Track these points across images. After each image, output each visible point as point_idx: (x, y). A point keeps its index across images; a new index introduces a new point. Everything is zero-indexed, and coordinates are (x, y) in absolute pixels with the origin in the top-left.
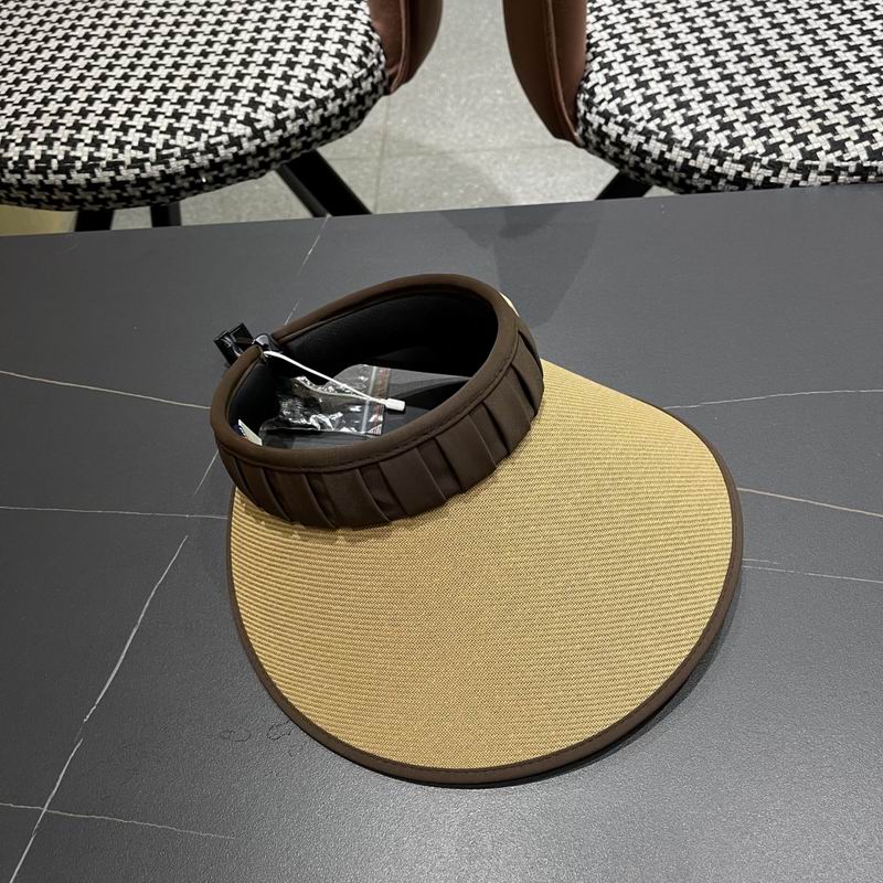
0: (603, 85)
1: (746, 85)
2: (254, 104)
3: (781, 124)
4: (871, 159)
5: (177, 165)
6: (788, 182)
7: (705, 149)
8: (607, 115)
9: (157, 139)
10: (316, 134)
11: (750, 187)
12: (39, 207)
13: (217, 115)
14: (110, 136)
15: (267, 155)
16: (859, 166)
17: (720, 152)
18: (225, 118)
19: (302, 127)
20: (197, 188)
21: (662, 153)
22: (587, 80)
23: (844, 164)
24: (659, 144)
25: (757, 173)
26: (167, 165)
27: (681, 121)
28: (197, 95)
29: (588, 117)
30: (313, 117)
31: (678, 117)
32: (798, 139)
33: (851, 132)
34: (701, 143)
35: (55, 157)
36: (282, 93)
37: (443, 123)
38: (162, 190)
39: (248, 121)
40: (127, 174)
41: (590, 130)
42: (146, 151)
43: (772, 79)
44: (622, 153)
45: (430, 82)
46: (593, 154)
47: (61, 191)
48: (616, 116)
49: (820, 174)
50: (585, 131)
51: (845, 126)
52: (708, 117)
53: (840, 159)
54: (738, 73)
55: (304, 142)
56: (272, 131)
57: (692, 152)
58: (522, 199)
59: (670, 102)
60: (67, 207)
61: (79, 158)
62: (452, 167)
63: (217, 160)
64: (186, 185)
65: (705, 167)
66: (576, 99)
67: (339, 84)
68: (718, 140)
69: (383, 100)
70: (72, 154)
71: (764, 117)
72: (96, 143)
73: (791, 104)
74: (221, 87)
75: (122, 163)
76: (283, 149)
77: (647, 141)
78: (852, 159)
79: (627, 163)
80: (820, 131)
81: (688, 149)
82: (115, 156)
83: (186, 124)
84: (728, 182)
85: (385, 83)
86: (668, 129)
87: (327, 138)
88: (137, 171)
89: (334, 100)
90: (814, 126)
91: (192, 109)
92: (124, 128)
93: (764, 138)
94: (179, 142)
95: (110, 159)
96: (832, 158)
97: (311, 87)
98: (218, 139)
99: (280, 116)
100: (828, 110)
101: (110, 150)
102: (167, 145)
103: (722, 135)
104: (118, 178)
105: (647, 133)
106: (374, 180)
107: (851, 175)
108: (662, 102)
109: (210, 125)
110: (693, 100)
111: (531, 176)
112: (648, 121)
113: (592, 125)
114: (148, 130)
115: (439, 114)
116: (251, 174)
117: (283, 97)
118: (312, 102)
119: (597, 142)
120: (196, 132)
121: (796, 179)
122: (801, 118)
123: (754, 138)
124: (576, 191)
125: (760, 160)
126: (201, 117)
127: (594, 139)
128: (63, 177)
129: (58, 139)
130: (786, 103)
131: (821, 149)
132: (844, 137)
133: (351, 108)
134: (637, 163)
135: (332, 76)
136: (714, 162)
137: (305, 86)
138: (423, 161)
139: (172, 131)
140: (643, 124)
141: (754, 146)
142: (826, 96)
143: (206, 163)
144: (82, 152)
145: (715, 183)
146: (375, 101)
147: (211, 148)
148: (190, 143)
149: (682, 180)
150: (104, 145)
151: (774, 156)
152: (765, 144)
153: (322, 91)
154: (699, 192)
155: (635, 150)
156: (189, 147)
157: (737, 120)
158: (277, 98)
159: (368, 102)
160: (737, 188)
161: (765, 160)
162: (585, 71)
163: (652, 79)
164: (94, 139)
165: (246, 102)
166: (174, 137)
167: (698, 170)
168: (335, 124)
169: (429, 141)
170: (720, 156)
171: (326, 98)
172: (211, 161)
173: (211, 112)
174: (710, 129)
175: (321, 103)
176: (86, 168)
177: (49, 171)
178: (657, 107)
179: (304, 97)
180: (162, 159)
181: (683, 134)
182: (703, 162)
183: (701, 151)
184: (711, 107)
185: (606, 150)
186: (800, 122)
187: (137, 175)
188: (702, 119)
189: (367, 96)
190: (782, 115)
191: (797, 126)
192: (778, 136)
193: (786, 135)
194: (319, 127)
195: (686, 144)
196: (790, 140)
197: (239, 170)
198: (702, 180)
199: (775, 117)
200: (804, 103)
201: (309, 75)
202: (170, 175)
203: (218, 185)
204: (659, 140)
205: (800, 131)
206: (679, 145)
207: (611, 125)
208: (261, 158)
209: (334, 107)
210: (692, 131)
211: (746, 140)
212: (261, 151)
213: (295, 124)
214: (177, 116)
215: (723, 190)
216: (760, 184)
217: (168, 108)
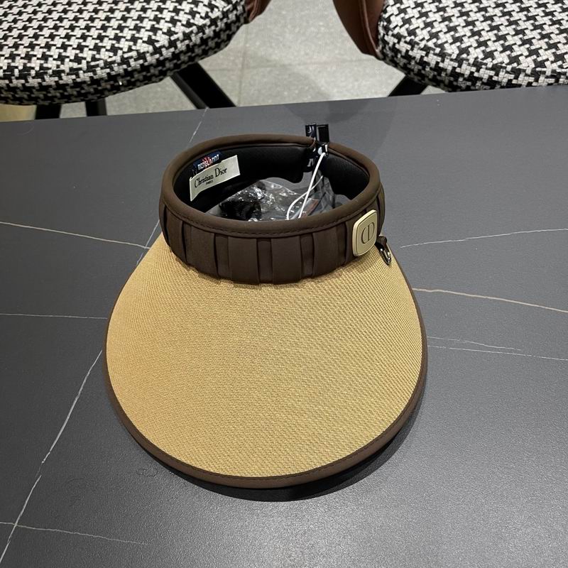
0: (396, 15)
1: (496, 15)
2: (154, 30)
3: (520, 43)
5: (101, 73)
6: (525, 83)
7: (468, 60)
8: (399, 37)
9: (87, 54)
10: (198, 51)
11: (498, 86)
12: (7, 103)
13: (129, 38)
14: (54, 52)
15: (164, 66)
17: (478, 62)
18: (134, 39)
19: (188, 46)
20: (116, 89)
21: (437, 63)
22: (385, 12)
23: (563, 70)
24: (435, 57)
25: (503, 77)
26: (95, 73)
27: (451, 41)
28: (114, 23)
29: (386, 38)
30: (195, 39)
31: (448, 37)
32: (532, 53)
34: (464, 56)
35: (17, 67)
36: (173, 21)
37: (284, 45)
38: (92, 90)
39: (150, 41)
40: (68, 79)
41: (387, 47)
42: (80, 63)
43: (514, 11)
44: (410, 64)
45: (276, 17)
46: (388, 64)
47: (22, 91)
48: (405, 37)
49: (547, 77)
50: (384, 48)
51: (564, 44)
52: (469, 37)
53: (561, 67)
54: (490, 6)
55: (190, 57)
56: (167, 48)
57: (458, 62)
58: (337, 97)
59: (443, 27)
60: (26, 102)
61: (33, 68)
62: (290, 75)
63: (129, 69)
64: (108, 87)
65: (467, 73)
66: (378, 25)
67: (213, 16)
68: (477, 53)
69: (244, 27)
70: (29, 65)
71: (508, 37)
72: (45, 57)
73: (527, 29)
74: (131, 18)
75: (63, 71)
76: (175, 61)
77: (427, 55)
79: (413, 70)
80: (547, 47)
81: (455, 60)
82: (58, 66)
83: (107, 43)
84: (483, 83)
85: (245, 15)
86: (441, 46)
87: (205, 54)
88: (74, 77)
89: (209, 26)
90: (543, 43)
91: (111, 33)
92: (64, 47)
93: (508, 52)
94: (102, 57)
95: (55, 69)
96: (555, 66)
97: (194, 17)
98: (130, 54)
99: (172, 38)
100: (552, 33)
101: (55, 62)
102: (94, 59)
103: (478, 50)
104: (61, 82)
105: (427, 49)
106: (238, 84)
108: (437, 27)
110: (459, 25)
111: (342, 82)
112: (428, 41)
113: (388, 44)
114: (80, 48)
115: (281, 39)
116: (154, 79)
117: (175, 25)
118: (194, 28)
119: (392, 57)
120: (114, 50)
121: (530, 81)
122: (534, 38)
123: (501, 52)
124: (373, 91)
125: (505, 68)
126: (117, 38)
127: (390, 54)
128: (23, 81)
129: (19, 55)
130: (523, 27)
131: (547, 60)
132: (563, 51)
133: (222, 33)
134: (419, 70)
135: (209, 10)
136: (474, 69)
137: (190, 17)
138: (270, 72)
139: (97, 48)
140: (424, 42)
141: (502, 58)
142: (551, 23)
143: (122, 71)
144: (35, 64)
145: (474, 84)
146: (238, 28)
148: (110, 57)
149: (451, 82)
150: (50, 59)
151: (515, 65)
152: (509, 56)
153: (202, 20)
154: (462, 90)
155: (418, 61)
156: (109, 60)
157: (490, 40)
158: (170, 25)
159: (234, 28)
160: (489, 87)
161: (509, 68)
162: (384, 5)
163: (431, 11)
164: (44, 54)
165: (148, 28)
166: (99, 53)
167: (462, 75)
168: (211, 44)
169: (274, 57)
170: (477, 65)
171: (205, 25)
172: (125, 70)
173: (124, 35)
174: (471, 46)
175: (201, 29)
176: (38, 75)
177: (13, 78)
178: (434, 31)
179: (189, 24)
180: (91, 69)
181: (452, 50)
182: (466, 70)
183: (464, 62)
184: (471, 30)
185: (398, 62)
186: (533, 41)
187: (74, 80)
188: (465, 39)
189: (233, 24)
190: (521, 36)
191: (531, 44)
192: (518, 51)
193: (524, 50)
194: (199, 46)
195: (454, 56)
196: (526, 53)
197: (145, 76)
198: (464, 82)
199: (516, 37)
200: (536, 28)
201: (192, 8)
202: (97, 79)
203: (131, 87)
204: (435, 54)
205: (533, 48)
206: (449, 57)
207: (402, 43)
208: (160, 68)
209: (210, 32)
210: (458, 47)
211: (496, 54)
212: (160, 63)
213: (183, 43)
214: (100, 38)
215: (480, 89)
216: (505, 85)
217: (94, 33)
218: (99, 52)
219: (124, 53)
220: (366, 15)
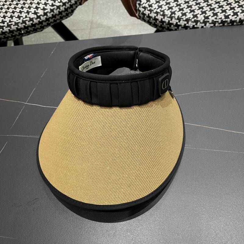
2: (37, 8)
3: (198, 8)
4: (225, 18)
5: (14, 28)
6: (200, 27)
7: (175, 17)
8: (145, 8)
9: (7, 19)
10: (58, 17)
11: (189, 29)
13: (26, 12)
15: (42, 24)
16: (222, 21)
17: (179, 18)
18: (28, 12)
19: (53, 15)
20: (22, 35)
21: (162, 19)
23: (217, 20)
25: (191, 24)
26: (11, 27)
27: (167, 9)
28: (20, 6)
29: (140, 9)
30: (56, 12)
31: (166, 7)
32: (203, 13)
33: (219, 10)
34: (173, 15)
36: (46, 4)
37: (109, 18)
38: (10, 36)
39: (35, 13)
41: (140, 13)
42: (4, 23)
44: (150, 20)
46: (142, 21)
48: (147, 8)
49: (210, 24)
50: (139, 13)
51: (218, 8)
53: (216, 18)
55: (54, 20)
56: (43, 16)
57: (171, 18)
59: (164, 3)
62: (111, 31)
63: (26, 26)
64: (18, 34)
65: (175, 23)
66: (136, 3)
67: (64, 1)
68: (179, 14)
69: (80, 7)
71: (193, 6)
73: (201, 2)
74: (27, 3)
76: (47, 22)
77: (157, 15)
78: (220, 19)
79: (152, 23)
80: (210, 10)
81: (169, 17)
83: (16, 14)
84: (182, 27)
85: (79, 1)
86: (163, 11)
87: (62, 18)
89: (62, 6)
90: (208, 8)
91: (18, 10)
93: (193, 13)
94: (14, 20)
96: (213, 18)
97: (55, 2)
98: (26, 19)
99: (45, 11)
100: (212, 4)
102: (10, 21)
103: (180, 12)
105: (157, 13)
107: (219, 24)
108: (161, 3)
109: (23, 15)
110: (171, 2)
112: (157, 9)
113: (141, 11)
114: (4, 17)
115: (108, 15)
116: (38, 30)
117: (46, 6)
118: (55, 7)
119: (143, 17)
120: (19, 17)
121: (203, 25)
122: (204, 6)
123: (189, 13)
125: (191, 20)
126: (21, 12)
127: (142, 16)
131: (210, 16)
132: (217, 12)
133: (68, 9)
134: (155, 23)
136: (177, 21)
137: (53, 2)
139: (12, 17)
141: (189, 16)
145: (178, 28)
146: (77, 7)
147: (24, 22)
148: (17, 20)
149: (168, 28)
151: (195, 18)
152: (193, 15)
153: (59, 3)
154: (173, 31)
155: (154, 18)
156: (17, 22)
157: (184, 8)
158: (44, 6)
159: (74, 7)
160: (185, 29)
161: (193, 20)
165: (35, 7)
166: (12, 19)
167: (173, 24)
168: (64, 14)
169: (104, 23)
170: (179, 19)
171: (60, 6)
172: (24, 26)
173: (24, 11)
174: (176, 11)
175: (58, 7)
178: (160, 5)
179: (53, 5)
180: (9, 26)
181: (168, 13)
182: (174, 21)
183: (173, 18)
184: (176, 4)
185: (145, 19)
186: (204, 7)
187: (1, 31)
188: (174, 8)
189: (73, 5)
190: (198, 5)
191: (203, 9)
192: (197, 12)
193: (199, 12)
194: (58, 15)
195: (169, 16)
196: (200, 13)
197: (34, 29)
198: (174, 27)
199: (196, 6)
200: (205, 1)
202: (12, 31)
203: (28, 34)
204: (161, 15)
205: (204, 10)
206: (167, 16)
207: (146, 11)
208: (41, 25)
209: (63, 9)
210: (171, 11)
211: (187, 14)
212: (40, 23)
213: (50, 14)
214: (13, 12)
215: (181, 30)
216: (192, 28)
217: (11, 10)
219: (23, 18)
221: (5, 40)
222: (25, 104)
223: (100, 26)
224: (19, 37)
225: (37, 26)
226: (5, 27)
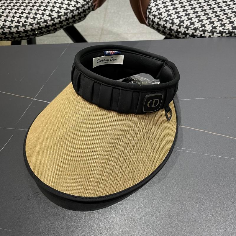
0: (154, 7)
1: (196, 7)
2: (52, 11)
3: (206, 19)
4: (233, 29)
5: (28, 28)
6: (208, 36)
7: (183, 26)
8: (155, 16)
9: (23, 20)
10: (71, 21)
11: (196, 37)
13: (41, 14)
14: (9, 19)
16: (229, 31)
17: (187, 26)
18: (43, 14)
19: (66, 18)
20: (36, 35)
21: (170, 27)
22: (150, 5)
23: (225, 31)
24: (170, 24)
25: (198, 33)
26: (25, 27)
27: (176, 17)
28: (35, 8)
29: (150, 16)
30: (69, 15)
31: (176, 16)
32: (211, 23)
33: (227, 21)
34: (182, 24)
36: (60, 8)
37: (119, 26)
38: (24, 35)
39: (50, 15)
40: (14, 30)
42: (19, 23)
43: (205, 5)
44: (159, 27)
46: (151, 28)
48: (157, 16)
49: (217, 33)
50: (149, 21)
51: (225, 19)
52: (184, 16)
53: (223, 29)
54: (194, 4)
55: (67, 23)
56: (57, 19)
59: (173, 12)
63: (40, 27)
64: (31, 34)
65: (183, 31)
66: (146, 11)
67: (78, 6)
68: (187, 23)
69: (92, 13)
71: (201, 16)
73: (210, 13)
74: (43, 6)
75: (12, 27)
76: (61, 24)
77: (166, 23)
78: (227, 29)
79: (160, 30)
80: (218, 21)
81: (178, 26)
82: (10, 24)
83: (31, 16)
84: (190, 36)
85: (93, 7)
86: (172, 20)
87: (74, 22)
88: (17, 29)
89: (76, 10)
90: (216, 19)
91: (33, 12)
92: (14, 17)
93: (201, 23)
94: (29, 21)
95: (9, 25)
96: (221, 29)
97: (69, 6)
98: (41, 20)
99: (59, 14)
100: (221, 15)
101: (9, 23)
102: (25, 22)
103: (188, 21)
104: (11, 31)
105: (166, 21)
107: (227, 34)
108: (171, 12)
109: (38, 16)
110: (180, 11)
112: (167, 17)
113: (150, 19)
114: (20, 17)
115: (118, 23)
116: (51, 32)
117: (61, 9)
118: (69, 11)
119: (152, 24)
120: (34, 18)
121: (210, 35)
122: (212, 17)
123: (198, 22)
125: (199, 29)
126: (36, 14)
130: (208, 12)
131: (218, 26)
132: (225, 22)
133: (81, 13)
134: (163, 30)
135: (76, 3)
136: (186, 30)
137: (67, 6)
139: (27, 17)
140: (165, 18)
141: (198, 25)
142: (220, 11)
143: (37, 27)
144: (1, 23)
145: (186, 36)
146: (89, 12)
147: (38, 23)
148: (32, 21)
149: (176, 35)
150: (7, 21)
151: (203, 28)
153: (72, 8)
155: (162, 26)
157: (193, 17)
158: (59, 9)
159: (87, 12)
160: (192, 38)
161: (201, 29)
162: (149, 3)
163: (169, 5)
164: (5, 20)
165: (49, 10)
167: (181, 32)
168: (77, 18)
169: (115, 31)
170: (187, 28)
171: (74, 10)
172: (39, 27)
173: (39, 13)
174: (185, 20)
175: (72, 11)
176: (2, 28)
178: (169, 13)
179: (67, 9)
180: (24, 26)
181: (177, 21)
184: (185, 13)
185: (154, 26)
187: (16, 30)
188: (182, 17)
189: (86, 10)
190: (207, 16)
191: (211, 19)
192: (205, 22)
193: (208, 22)
194: (71, 18)
195: (177, 24)
197: (47, 30)
198: (182, 35)
199: (205, 17)
200: (213, 12)
201: (68, 3)
202: (26, 31)
203: (41, 34)
205: (212, 21)
206: (175, 24)
207: (156, 18)
208: (54, 27)
209: (76, 13)
210: (179, 20)
211: (195, 23)
212: (54, 25)
213: (64, 17)
214: (29, 13)
215: (188, 38)
216: (199, 37)
217: (27, 11)
218: (27, 19)
220: (141, 6)
221: (19, 39)
222: (33, 100)
223: (110, 32)
224: (33, 37)
225: (50, 28)
226: (20, 27)
